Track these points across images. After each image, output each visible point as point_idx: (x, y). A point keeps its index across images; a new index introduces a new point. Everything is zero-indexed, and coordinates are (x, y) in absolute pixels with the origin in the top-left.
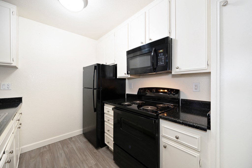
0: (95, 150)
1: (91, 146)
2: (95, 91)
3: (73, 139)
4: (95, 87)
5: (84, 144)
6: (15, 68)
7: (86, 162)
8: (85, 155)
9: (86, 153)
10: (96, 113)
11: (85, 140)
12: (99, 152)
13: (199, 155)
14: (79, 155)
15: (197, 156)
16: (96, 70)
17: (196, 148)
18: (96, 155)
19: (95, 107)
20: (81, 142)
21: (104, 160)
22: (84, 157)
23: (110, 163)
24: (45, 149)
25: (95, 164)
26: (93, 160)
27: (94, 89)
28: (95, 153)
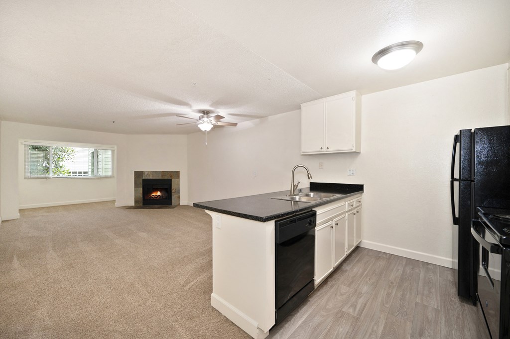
0: (456, 300)
1: (453, 291)
3: (430, 267)
6: (358, 153)
7: (424, 297)
8: (429, 290)
9: (434, 291)
11: (450, 278)
12: (462, 306)
14: (420, 284)
18: (451, 305)
20: (440, 277)
22: (426, 292)
24: (384, 256)
25: (435, 307)
26: (437, 303)
27: (454, 180)
28: (452, 301)
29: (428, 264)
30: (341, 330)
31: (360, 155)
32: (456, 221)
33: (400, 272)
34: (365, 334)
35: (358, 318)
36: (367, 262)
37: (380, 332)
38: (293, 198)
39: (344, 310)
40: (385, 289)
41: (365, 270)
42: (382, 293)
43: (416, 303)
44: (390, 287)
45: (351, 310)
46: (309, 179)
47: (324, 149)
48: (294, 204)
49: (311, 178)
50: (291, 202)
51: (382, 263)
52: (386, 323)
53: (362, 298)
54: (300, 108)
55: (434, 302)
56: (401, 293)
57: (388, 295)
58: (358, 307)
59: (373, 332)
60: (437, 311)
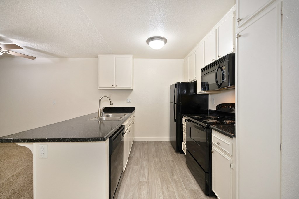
0: (175, 154)
1: (173, 150)
2: (175, 105)
3: (163, 142)
4: (176, 102)
5: (168, 147)
6: (132, 90)
7: (167, 157)
8: (167, 153)
9: (168, 153)
10: (176, 123)
11: (170, 145)
12: (178, 155)
13: (231, 159)
14: (163, 152)
15: (229, 159)
16: (176, 88)
17: (228, 152)
18: (175, 156)
19: (176, 118)
21: (179, 161)
22: (166, 155)
23: (183, 164)
24: (145, 143)
27: (175, 103)
28: (174, 155)
29: (161, 141)
30: (144, 193)
31: (133, 91)
32: (175, 121)
33: (154, 149)
34: (155, 188)
35: (148, 181)
36: (140, 148)
37: (160, 183)
38: (101, 119)
39: (141, 180)
40: (152, 160)
41: (140, 153)
42: (152, 162)
43: (165, 161)
44: (154, 157)
45: (144, 179)
46: (111, 105)
47: (114, 86)
48: (101, 123)
49: (113, 104)
50: (99, 122)
51: (146, 147)
52: (160, 177)
53: (146, 169)
54: (98, 58)
55: (170, 158)
56: (159, 159)
57: (155, 162)
58: (146, 174)
59: (157, 185)
60: (173, 161)
